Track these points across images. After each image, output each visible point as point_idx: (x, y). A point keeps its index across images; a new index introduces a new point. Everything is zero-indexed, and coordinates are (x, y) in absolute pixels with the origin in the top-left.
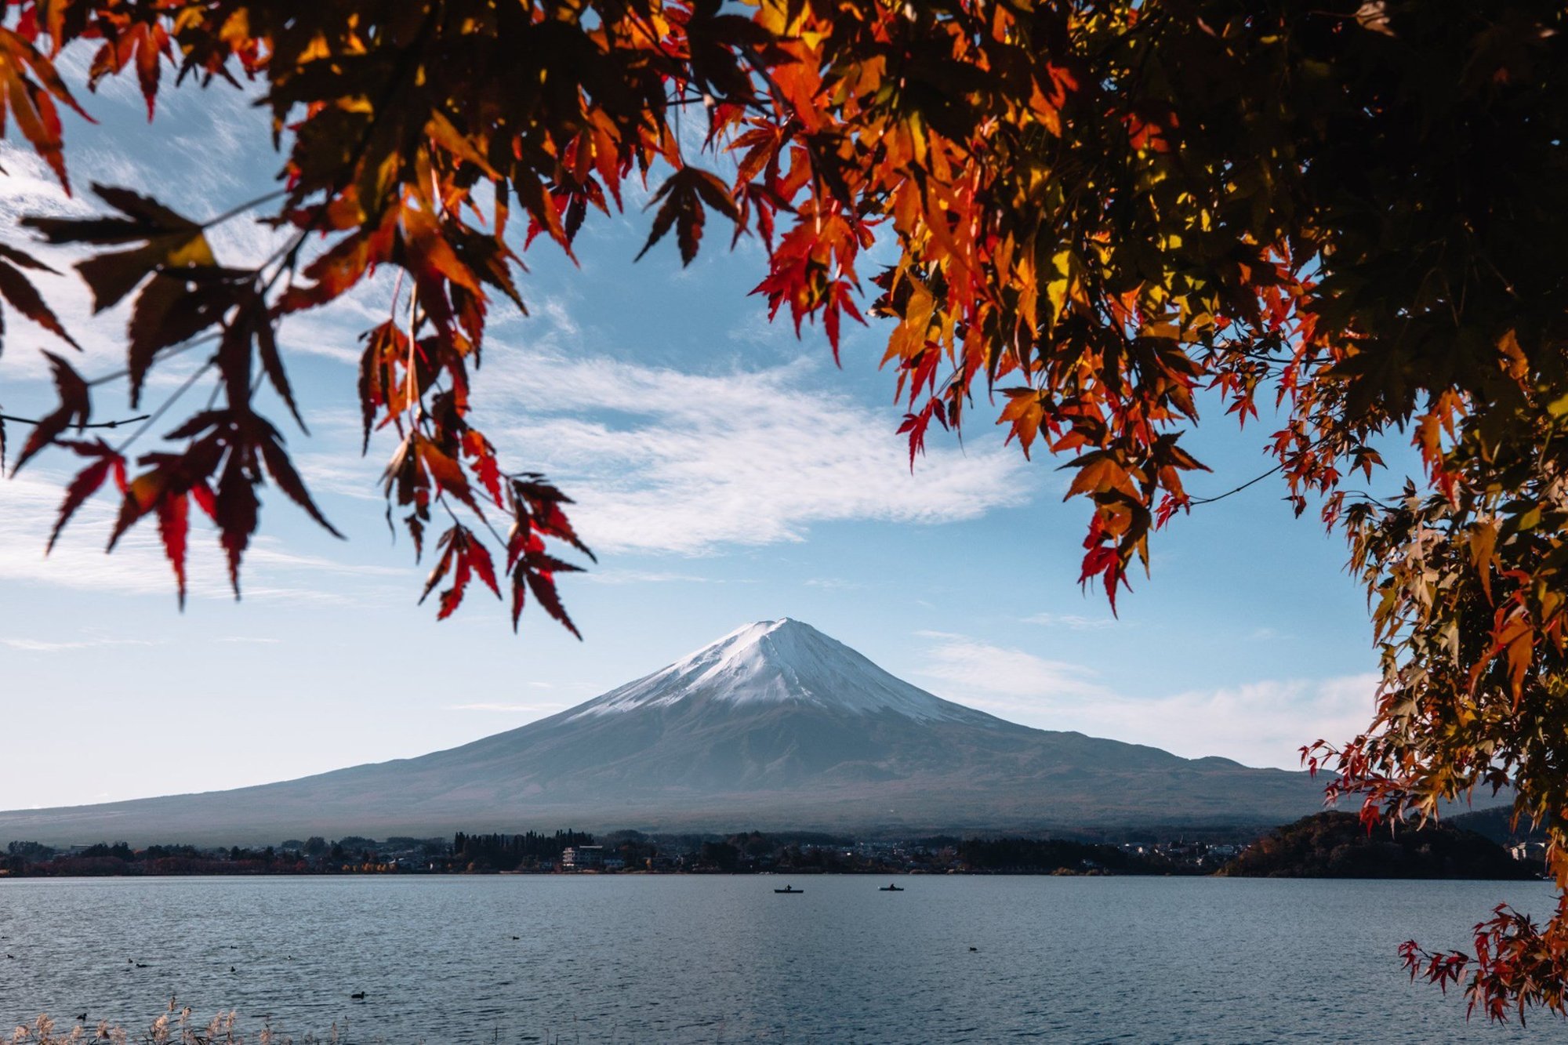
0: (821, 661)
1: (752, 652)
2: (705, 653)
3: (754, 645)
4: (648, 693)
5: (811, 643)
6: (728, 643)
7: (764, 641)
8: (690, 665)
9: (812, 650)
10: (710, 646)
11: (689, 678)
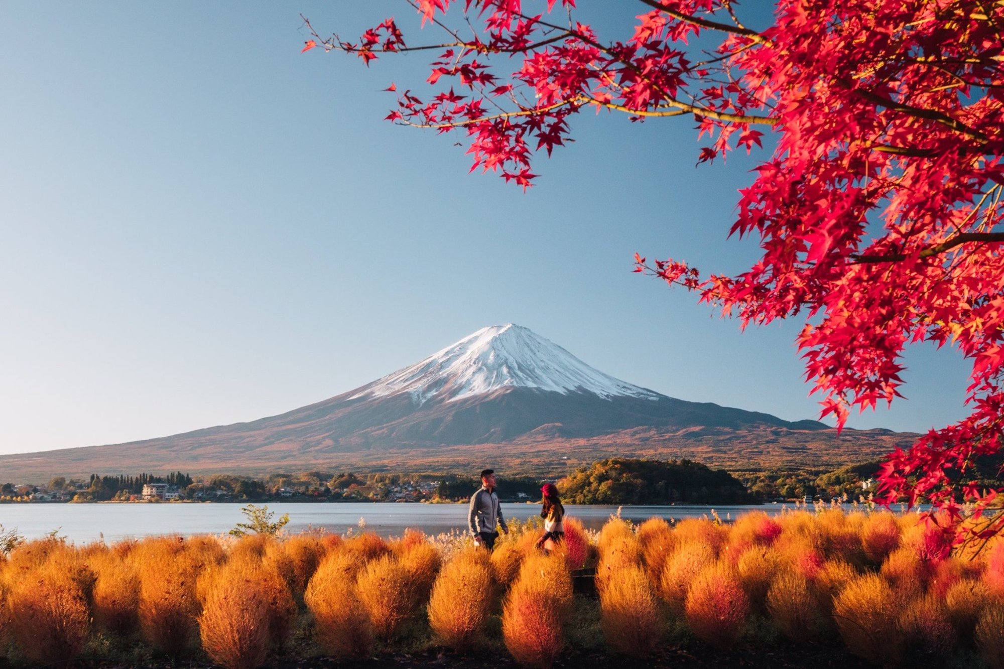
0: (535, 354)
1: (487, 347)
2: (455, 347)
3: (488, 343)
4: (413, 377)
5: (528, 341)
6: (470, 342)
7: (495, 339)
8: (442, 357)
9: (528, 347)
10: (458, 343)
11: (442, 366)
